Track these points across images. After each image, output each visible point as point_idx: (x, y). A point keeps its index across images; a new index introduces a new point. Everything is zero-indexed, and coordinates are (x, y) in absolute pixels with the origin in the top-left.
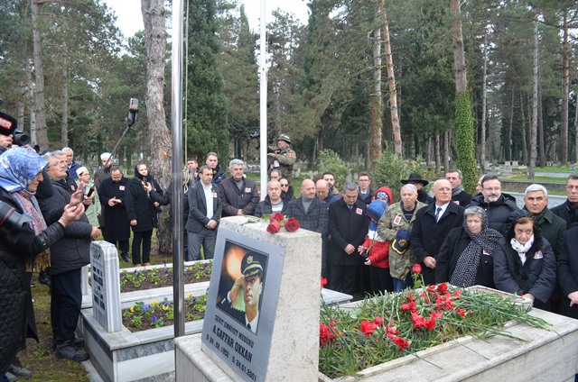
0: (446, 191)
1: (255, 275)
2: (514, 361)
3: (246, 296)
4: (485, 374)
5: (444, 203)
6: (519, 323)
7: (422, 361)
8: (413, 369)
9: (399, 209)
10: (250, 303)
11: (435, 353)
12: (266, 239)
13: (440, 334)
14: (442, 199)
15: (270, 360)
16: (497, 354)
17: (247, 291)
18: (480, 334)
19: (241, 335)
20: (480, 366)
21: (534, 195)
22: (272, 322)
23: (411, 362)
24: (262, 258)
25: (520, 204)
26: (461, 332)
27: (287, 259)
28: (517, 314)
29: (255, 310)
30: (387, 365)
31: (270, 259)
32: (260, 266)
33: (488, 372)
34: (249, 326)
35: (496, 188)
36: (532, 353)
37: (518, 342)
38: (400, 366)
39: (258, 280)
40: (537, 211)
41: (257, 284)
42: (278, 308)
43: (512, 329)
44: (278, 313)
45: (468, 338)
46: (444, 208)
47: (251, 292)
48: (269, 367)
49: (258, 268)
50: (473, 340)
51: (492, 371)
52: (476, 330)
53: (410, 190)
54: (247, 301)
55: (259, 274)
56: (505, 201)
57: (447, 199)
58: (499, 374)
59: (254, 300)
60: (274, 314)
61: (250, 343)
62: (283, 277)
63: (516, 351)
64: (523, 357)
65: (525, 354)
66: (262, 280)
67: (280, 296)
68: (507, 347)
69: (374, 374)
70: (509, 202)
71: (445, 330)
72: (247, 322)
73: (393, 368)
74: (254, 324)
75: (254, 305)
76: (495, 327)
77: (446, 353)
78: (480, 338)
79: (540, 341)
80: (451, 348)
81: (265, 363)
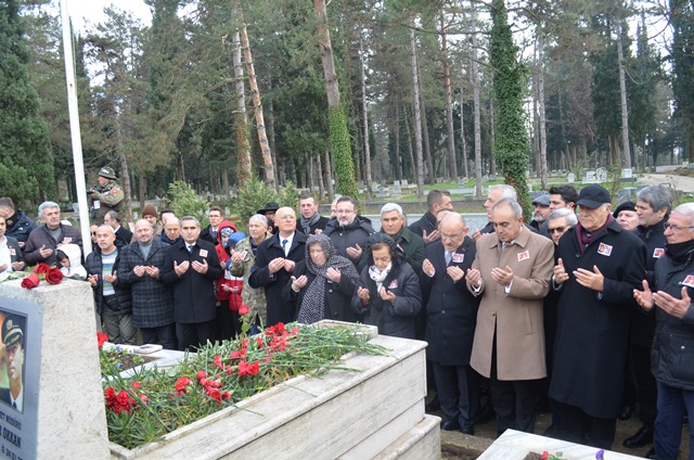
0: (289, 219)
1: (15, 342)
2: (347, 394)
3: (9, 369)
4: (314, 412)
5: (289, 232)
6: (359, 354)
7: (243, 412)
8: (231, 422)
9: (248, 242)
10: (14, 376)
11: (260, 400)
12: (24, 297)
13: (267, 378)
14: (286, 229)
15: (40, 440)
16: (327, 390)
17: (10, 363)
18: (314, 372)
19: (8, 418)
20: (306, 405)
21: (389, 216)
22: (37, 395)
23: (231, 414)
24: (21, 320)
25: (376, 226)
26: (292, 373)
27: (46, 316)
28: (357, 345)
29: (19, 385)
30: (201, 422)
31: (30, 321)
32: (19, 330)
33: (316, 410)
34: (15, 405)
35: (347, 211)
36: (369, 382)
37: (352, 373)
38: (216, 421)
39: (19, 347)
40: (393, 233)
41: (19, 352)
42: (42, 376)
43: (350, 361)
44: (42, 383)
45: (300, 377)
46: (290, 238)
47: (13, 364)
48: (39, 449)
49: (18, 333)
50: (306, 379)
51: (322, 408)
52: (309, 368)
53: (258, 220)
54: (10, 375)
55: (19, 340)
56: (360, 224)
57: (291, 228)
58: (332, 411)
59: (16, 373)
60: (37, 384)
61: (17, 425)
62: (43, 339)
63: (349, 383)
64: (358, 388)
65: (360, 384)
66: (23, 347)
67: (43, 362)
68: (340, 380)
69: (184, 435)
70: (364, 225)
71: (274, 373)
72: (13, 401)
73: (208, 424)
74: (19, 401)
75: (18, 379)
76: (332, 362)
77: (273, 397)
78: (313, 376)
79: (376, 369)
80: (279, 391)
81: (34, 444)
